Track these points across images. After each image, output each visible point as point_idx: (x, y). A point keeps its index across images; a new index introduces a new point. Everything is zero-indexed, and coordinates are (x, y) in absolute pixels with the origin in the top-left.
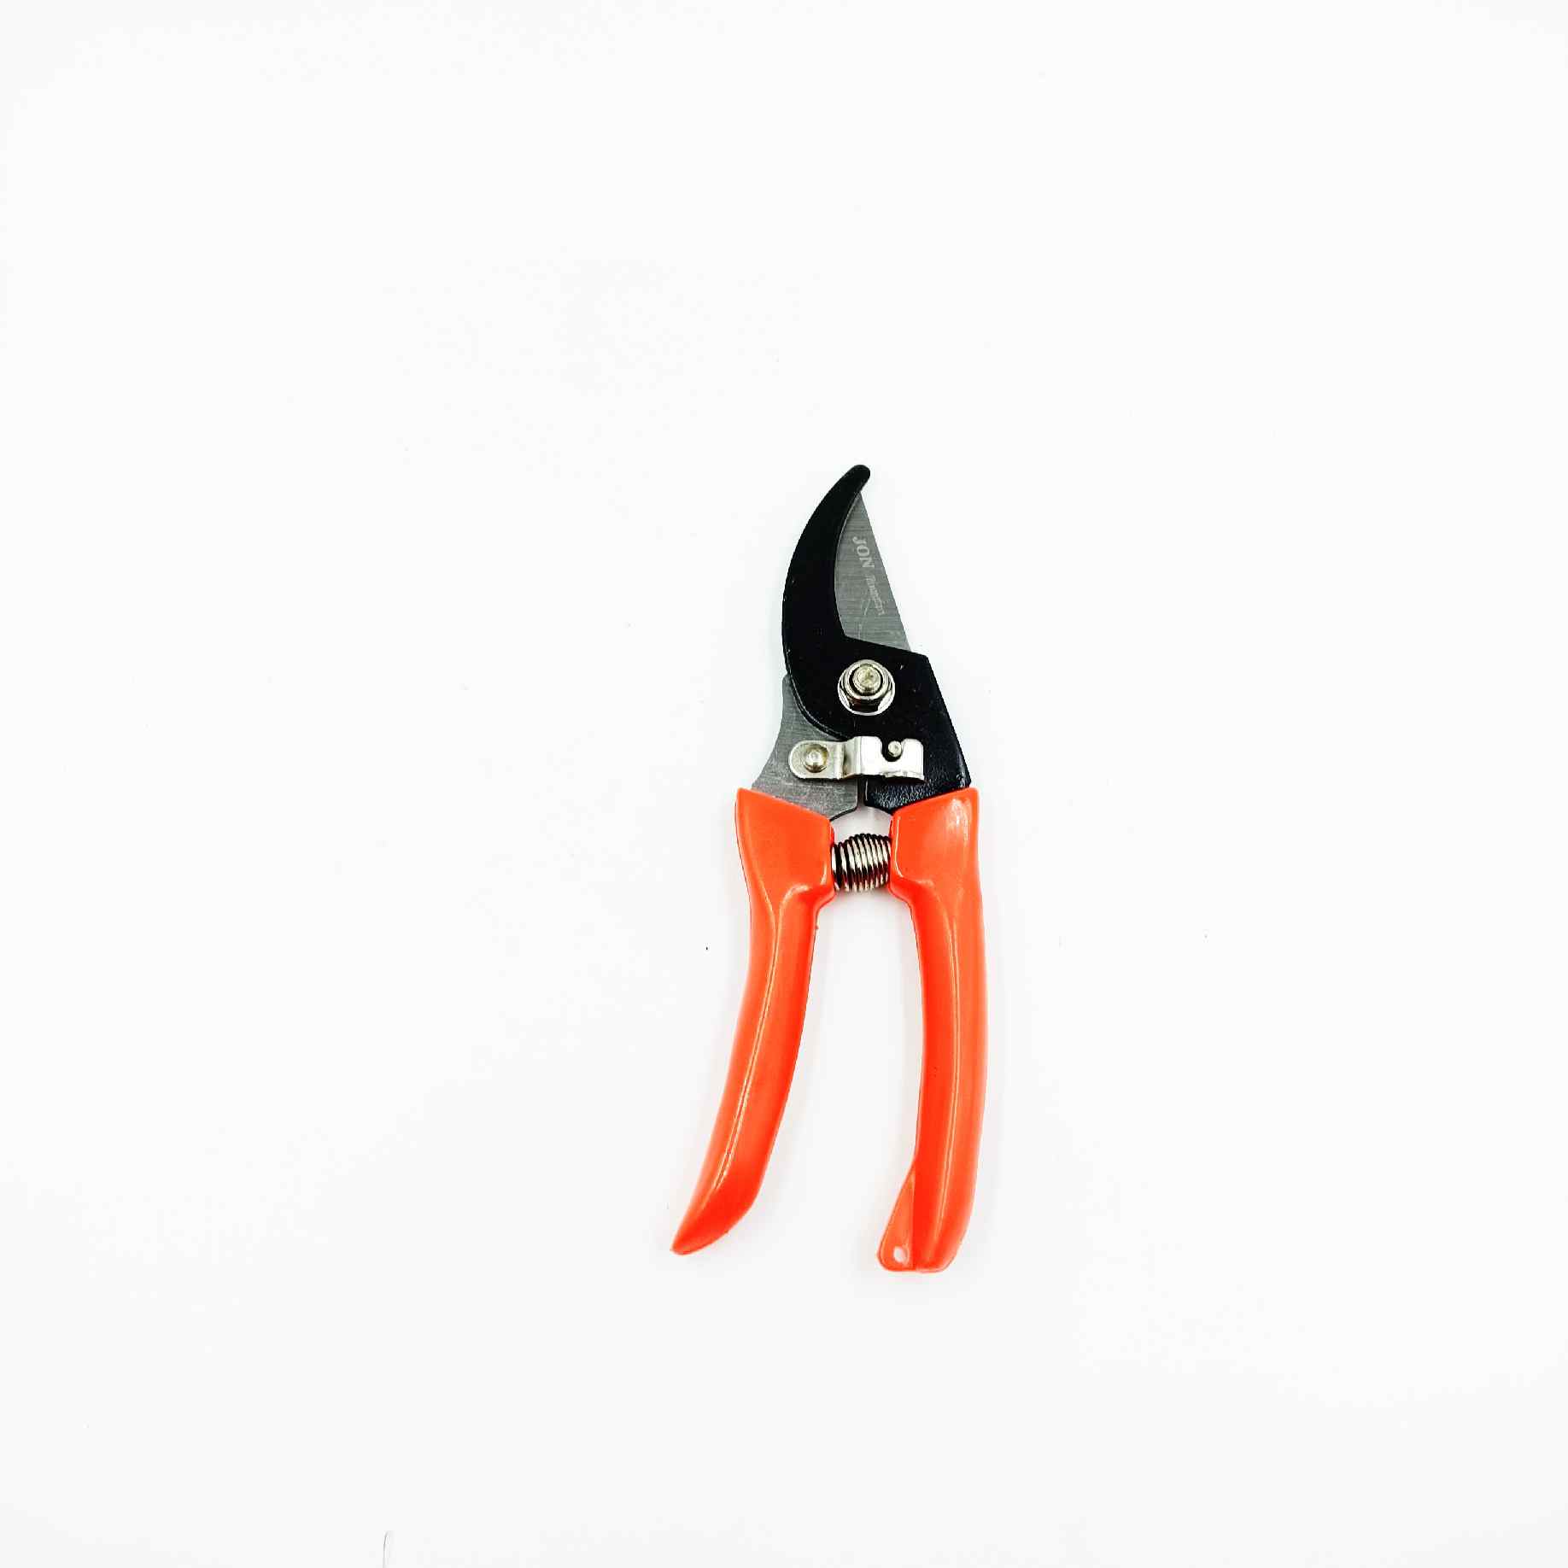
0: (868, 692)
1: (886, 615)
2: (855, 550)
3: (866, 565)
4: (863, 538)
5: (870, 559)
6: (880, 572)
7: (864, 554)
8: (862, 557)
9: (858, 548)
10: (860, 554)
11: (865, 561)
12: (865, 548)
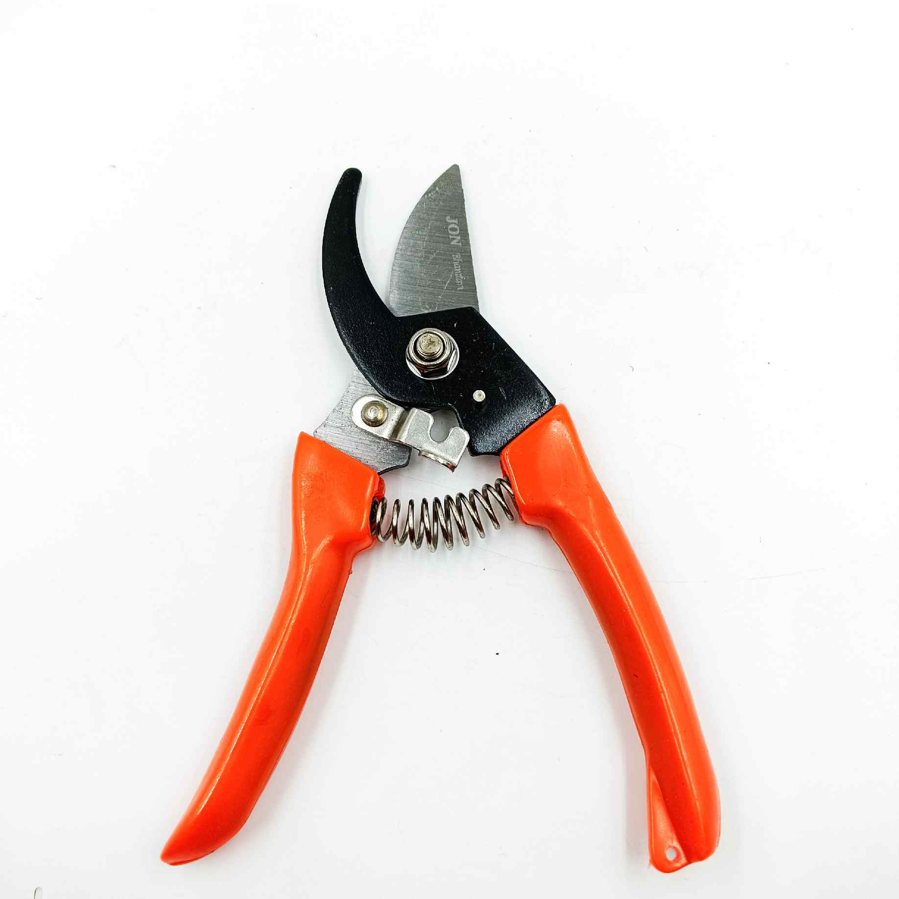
0: (432, 357)
1: (463, 290)
2: (447, 228)
3: (454, 243)
4: (455, 218)
5: (459, 238)
6: (466, 252)
7: (454, 233)
8: (452, 235)
9: (450, 226)
10: (450, 232)
11: (454, 239)
12: (456, 226)
